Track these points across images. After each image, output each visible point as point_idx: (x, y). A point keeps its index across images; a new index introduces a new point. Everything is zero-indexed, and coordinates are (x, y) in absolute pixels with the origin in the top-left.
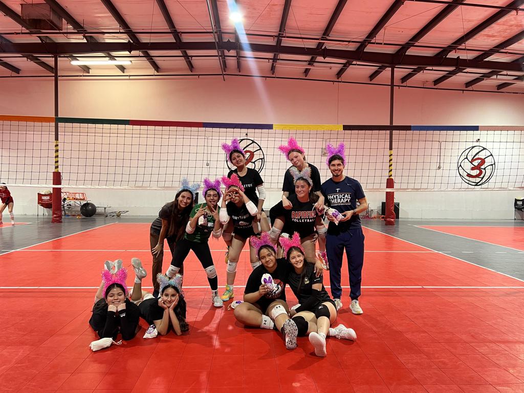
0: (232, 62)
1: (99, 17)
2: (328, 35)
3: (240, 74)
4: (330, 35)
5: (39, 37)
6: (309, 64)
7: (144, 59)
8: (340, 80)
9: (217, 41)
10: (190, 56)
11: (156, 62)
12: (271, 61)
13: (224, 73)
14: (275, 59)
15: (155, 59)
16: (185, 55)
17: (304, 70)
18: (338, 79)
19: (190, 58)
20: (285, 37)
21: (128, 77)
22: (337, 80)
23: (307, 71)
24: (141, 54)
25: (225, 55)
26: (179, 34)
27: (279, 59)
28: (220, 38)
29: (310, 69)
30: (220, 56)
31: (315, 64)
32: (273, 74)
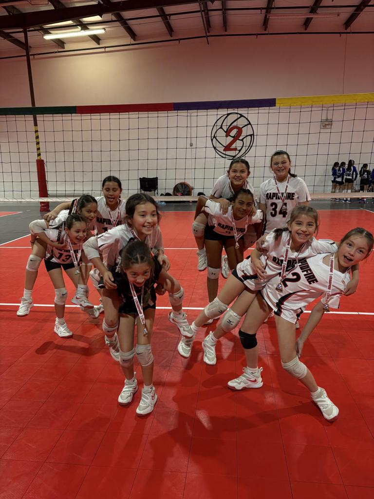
0: (216, 18)
3: (226, 33)
5: (5, 8)
6: (311, 12)
7: (118, 24)
8: (348, 30)
10: (168, 15)
11: (131, 26)
12: (264, 11)
13: (208, 34)
14: (269, 8)
15: (129, 22)
16: (162, 14)
17: (303, 21)
18: (346, 29)
19: (168, 17)
21: (103, 50)
22: (345, 31)
23: (307, 22)
24: (114, 19)
25: (209, 9)
27: (274, 8)
29: (312, 18)
30: (203, 11)
31: (319, 11)
32: (265, 30)
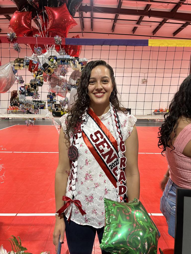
0: (87, 22)
3: (93, 32)
6: (137, 24)
12: (113, 20)
13: (83, 31)
14: (116, 20)
17: (132, 29)
22: (153, 36)
29: (137, 27)
32: (113, 32)
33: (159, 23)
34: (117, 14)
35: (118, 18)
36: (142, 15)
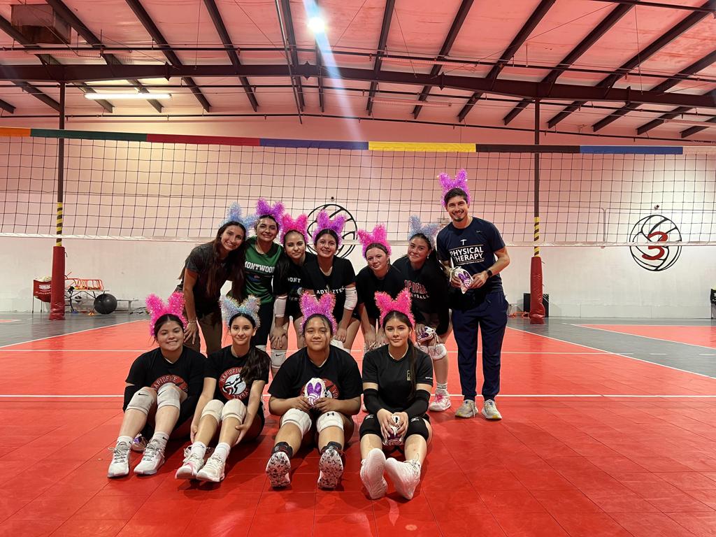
0: (311, 96)
1: (123, 26)
2: (447, 54)
3: (323, 114)
4: (449, 54)
5: (38, 56)
6: (420, 99)
7: (188, 89)
8: (462, 123)
9: (291, 63)
10: (253, 86)
11: (204, 95)
12: (367, 94)
13: (301, 113)
14: (372, 91)
15: (203, 89)
16: (245, 84)
17: (412, 109)
18: (460, 122)
19: (253, 89)
20: (385, 56)
21: (165, 119)
23: (417, 110)
24: (184, 83)
25: (303, 84)
26: (237, 52)
27: (377, 91)
28: (295, 58)
29: (422, 106)
30: (295, 86)
31: (429, 99)
32: (369, 115)
33: (468, 100)
34: (375, 81)
35: (377, 89)
36: (426, 85)
